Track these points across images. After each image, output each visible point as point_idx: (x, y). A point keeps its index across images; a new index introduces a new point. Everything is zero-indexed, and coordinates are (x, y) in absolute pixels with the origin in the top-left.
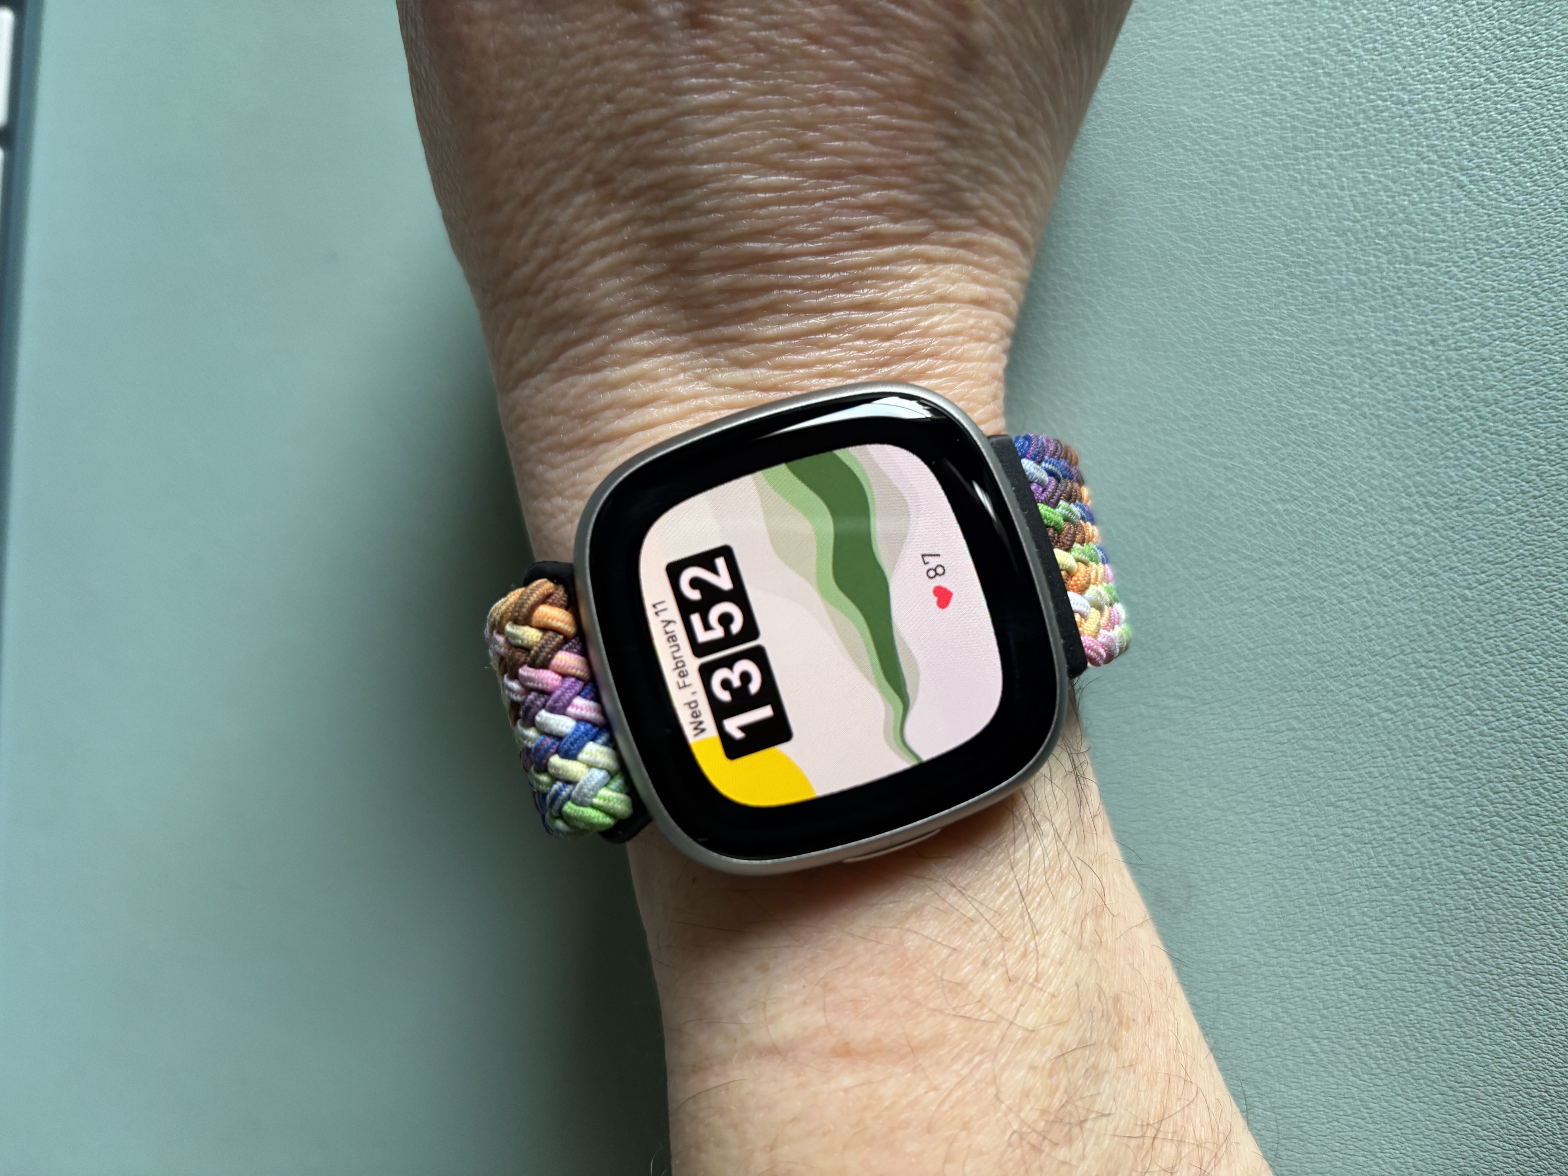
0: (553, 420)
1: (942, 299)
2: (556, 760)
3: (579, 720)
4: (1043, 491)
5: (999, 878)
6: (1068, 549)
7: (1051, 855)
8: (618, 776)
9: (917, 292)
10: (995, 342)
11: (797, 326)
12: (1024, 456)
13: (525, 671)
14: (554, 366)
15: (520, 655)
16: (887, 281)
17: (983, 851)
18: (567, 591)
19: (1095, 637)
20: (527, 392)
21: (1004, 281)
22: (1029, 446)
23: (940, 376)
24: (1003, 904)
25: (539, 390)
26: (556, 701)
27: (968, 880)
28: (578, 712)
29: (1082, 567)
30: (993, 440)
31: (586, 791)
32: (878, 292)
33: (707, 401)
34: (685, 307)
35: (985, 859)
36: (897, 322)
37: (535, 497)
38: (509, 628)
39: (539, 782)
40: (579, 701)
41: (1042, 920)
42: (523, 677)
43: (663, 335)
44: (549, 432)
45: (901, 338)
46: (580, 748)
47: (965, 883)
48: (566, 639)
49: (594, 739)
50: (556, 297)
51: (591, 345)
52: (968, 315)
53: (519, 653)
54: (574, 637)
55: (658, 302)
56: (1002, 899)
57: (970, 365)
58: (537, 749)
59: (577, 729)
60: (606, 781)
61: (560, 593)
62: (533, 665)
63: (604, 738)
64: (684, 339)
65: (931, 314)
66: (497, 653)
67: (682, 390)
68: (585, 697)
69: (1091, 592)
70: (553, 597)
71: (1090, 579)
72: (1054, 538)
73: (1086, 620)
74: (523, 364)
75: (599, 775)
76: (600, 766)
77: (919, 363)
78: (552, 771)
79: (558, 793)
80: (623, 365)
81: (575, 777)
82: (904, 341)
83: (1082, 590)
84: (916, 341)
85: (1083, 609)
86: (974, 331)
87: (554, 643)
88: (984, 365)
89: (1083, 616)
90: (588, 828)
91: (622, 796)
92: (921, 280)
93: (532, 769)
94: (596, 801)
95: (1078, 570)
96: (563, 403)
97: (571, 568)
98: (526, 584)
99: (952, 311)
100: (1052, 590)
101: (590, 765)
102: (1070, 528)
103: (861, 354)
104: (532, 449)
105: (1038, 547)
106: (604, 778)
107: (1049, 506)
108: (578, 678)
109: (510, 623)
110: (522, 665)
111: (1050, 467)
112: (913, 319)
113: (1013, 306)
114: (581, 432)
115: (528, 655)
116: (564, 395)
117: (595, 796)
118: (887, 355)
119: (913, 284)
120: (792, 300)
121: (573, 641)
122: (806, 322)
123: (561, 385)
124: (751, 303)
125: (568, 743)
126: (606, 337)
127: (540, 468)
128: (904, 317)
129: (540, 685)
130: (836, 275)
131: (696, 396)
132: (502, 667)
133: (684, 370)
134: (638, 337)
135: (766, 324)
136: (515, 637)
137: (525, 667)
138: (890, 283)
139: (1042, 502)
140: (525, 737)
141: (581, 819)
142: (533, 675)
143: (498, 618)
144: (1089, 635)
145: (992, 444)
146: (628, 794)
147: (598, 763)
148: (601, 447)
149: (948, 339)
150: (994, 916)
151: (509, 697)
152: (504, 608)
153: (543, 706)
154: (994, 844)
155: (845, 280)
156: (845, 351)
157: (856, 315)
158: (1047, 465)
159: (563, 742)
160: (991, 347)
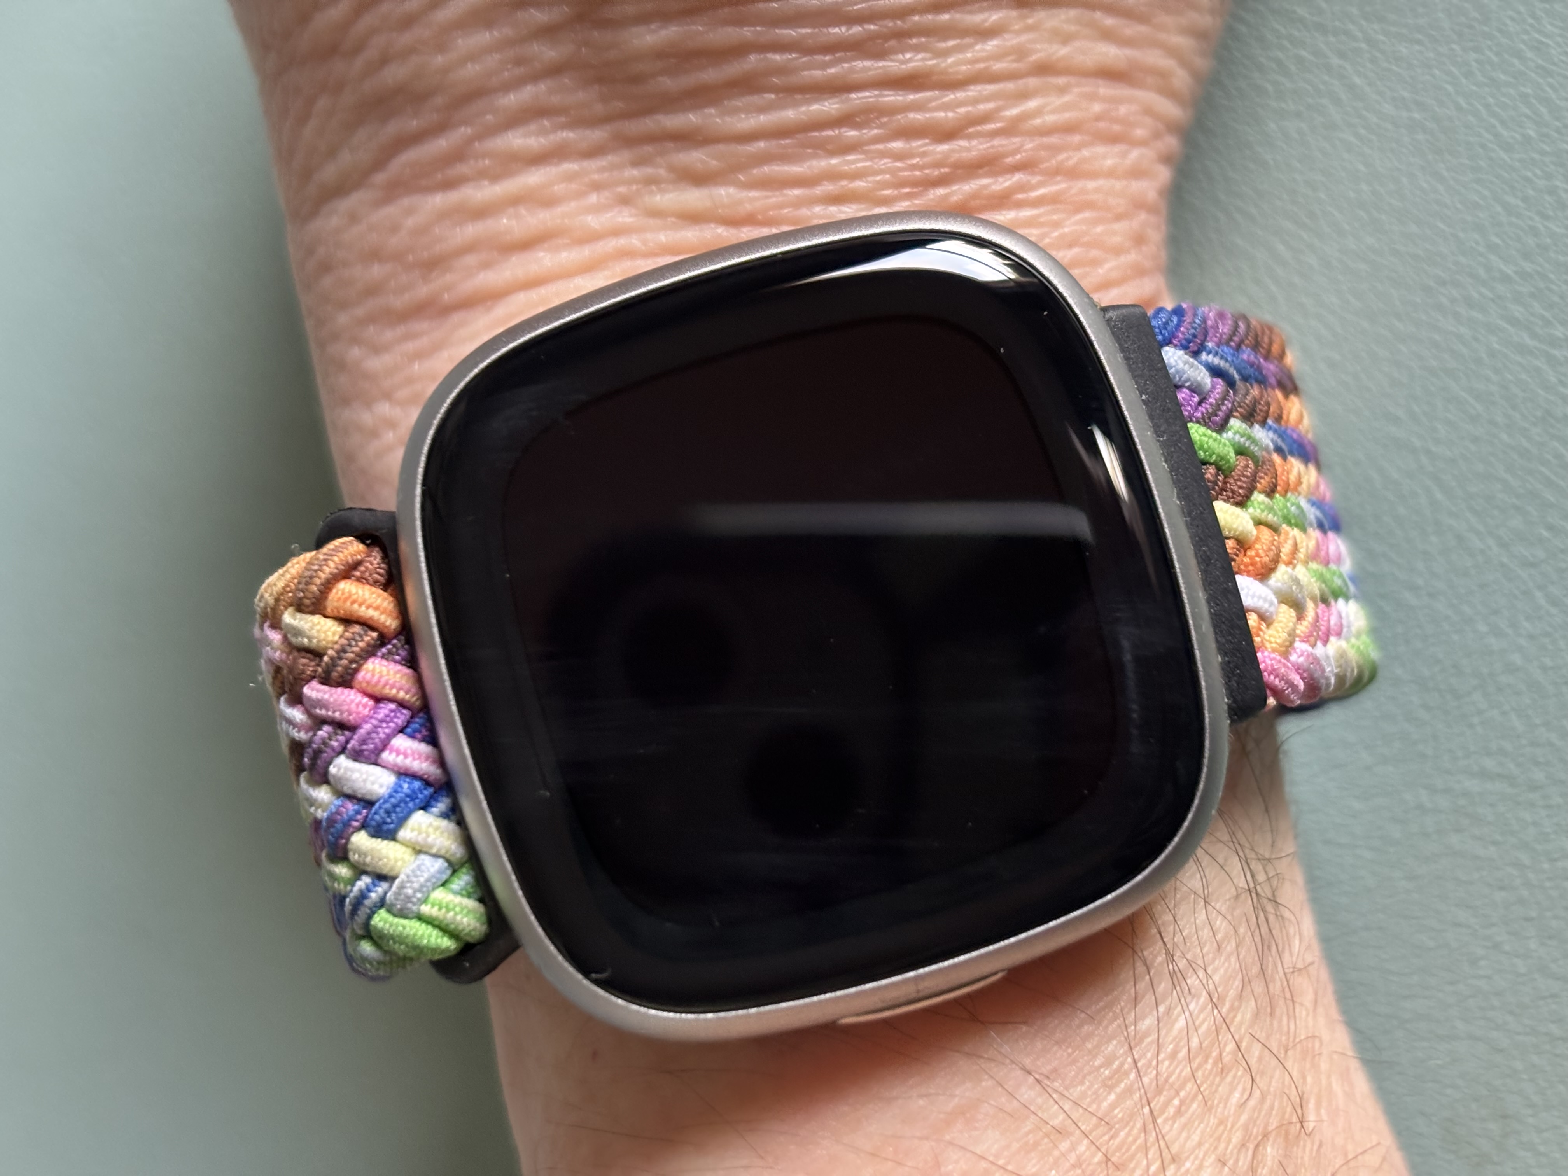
0: (377, 271)
1: (1044, 69)
2: (361, 840)
3: (403, 774)
4: (1200, 403)
5: (1108, 1063)
6: (1242, 503)
7: (1203, 1029)
8: (464, 870)
9: (998, 56)
10: (1142, 143)
11: (790, 115)
12: (1168, 342)
13: (313, 691)
14: (380, 178)
15: (305, 664)
16: (945, 38)
17: (1083, 1015)
18: (385, 557)
19: (1286, 654)
20: (334, 221)
21: (1162, 36)
22: (1178, 326)
23: (1037, 203)
24: (1113, 1106)
25: (353, 218)
26: (364, 742)
27: (1055, 1064)
28: (400, 760)
29: (1266, 533)
30: (1111, 314)
31: (410, 891)
32: (931, 59)
33: (635, 241)
34: (600, 80)
35: (1086, 1028)
36: (962, 110)
37: (346, 402)
38: (289, 618)
39: (333, 877)
40: (401, 742)
41: (1182, 1139)
42: (310, 699)
43: (563, 127)
44: (372, 290)
45: (969, 137)
46: (402, 821)
47: (1049, 1068)
48: (383, 640)
49: (425, 808)
50: (384, 60)
51: (442, 144)
52: (1093, 97)
53: (305, 661)
54: (396, 636)
55: (554, 71)
56: (1112, 1097)
57: (1091, 185)
58: (331, 821)
59: (397, 789)
60: (445, 877)
61: (375, 561)
62: (326, 680)
63: (442, 805)
64: (597, 135)
65: (1024, 96)
66: (270, 661)
67: (594, 222)
68: (412, 736)
69: (1281, 575)
70: (362, 568)
71: (1278, 555)
72: (1215, 483)
73: (1268, 626)
74: (329, 173)
75: (434, 867)
76: (434, 851)
77: (1001, 179)
78: (354, 857)
79: (363, 896)
80: (495, 178)
81: (392, 869)
82: (974, 142)
83: (1263, 574)
84: (997, 142)
85: (1263, 606)
86: (1102, 125)
87: (362, 644)
88: (1118, 185)
89: (1262, 617)
90: (412, 954)
91: (472, 904)
92: (1006, 36)
93: (324, 855)
94: (425, 909)
95: (1258, 539)
96: (394, 242)
97: (392, 518)
98: (319, 544)
99: (1062, 90)
100: (1205, 572)
101: (418, 851)
102: (1247, 466)
103: (899, 164)
104: (343, 319)
105: (1183, 495)
106: (440, 872)
107: (1209, 427)
108: (401, 704)
109: (291, 609)
110: (308, 681)
111: (1216, 361)
112: (991, 106)
113: (1181, 79)
114: (423, 291)
115: (319, 665)
116: (395, 229)
117: (425, 901)
118: (943, 166)
119: (992, 45)
120: (781, 70)
121: (395, 641)
122: (804, 109)
123: (390, 211)
124: (710, 75)
125: (382, 811)
126: (465, 131)
127: (355, 352)
128: (976, 101)
129: (337, 714)
130: (856, 29)
131: (617, 232)
132: (278, 684)
133: (597, 187)
134: (521, 131)
135: (736, 111)
136: (298, 632)
137: (314, 684)
138: (951, 43)
139: (1198, 422)
140: (312, 802)
141: (400, 939)
142: (326, 696)
143: (271, 601)
144: (1274, 650)
145: (1109, 321)
146: (481, 900)
147: (431, 847)
148: (456, 317)
149: (1054, 140)
150: (1096, 1127)
151: (288, 734)
152: (281, 584)
153: (343, 750)
154: (1102, 1004)
155: (872, 37)
156: (871, 159)
157: (891, 97)
158: (1210, 358)
159: (373, 810)
160: (1135, 154)
